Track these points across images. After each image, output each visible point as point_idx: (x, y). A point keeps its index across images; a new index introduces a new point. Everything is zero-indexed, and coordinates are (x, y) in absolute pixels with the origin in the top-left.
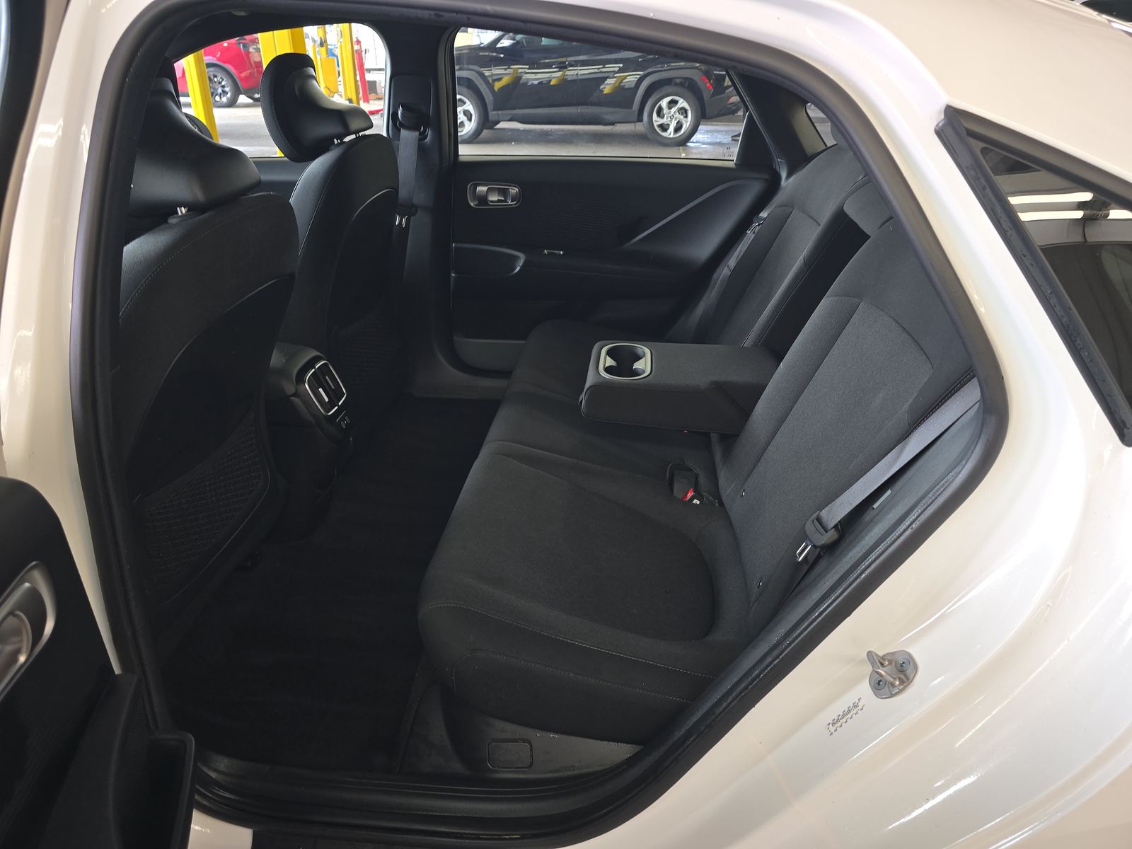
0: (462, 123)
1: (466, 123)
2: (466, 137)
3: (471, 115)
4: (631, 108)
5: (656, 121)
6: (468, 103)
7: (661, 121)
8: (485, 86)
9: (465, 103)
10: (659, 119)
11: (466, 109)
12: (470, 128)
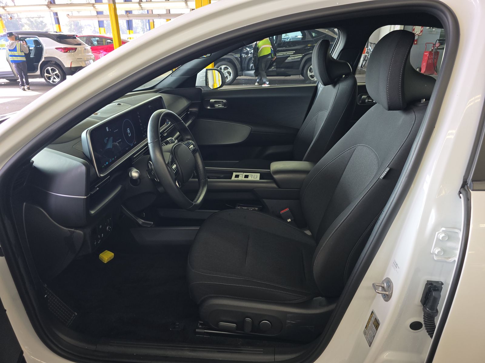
0: (227, 77)
1: (229, 77)
2: (228, 83)
3: (230, 73)
4: (299, 69)
5: (309, 74)
6: (229, 68)
7: (311, 74)
8: (237, 61)
9: (228, 69)
10: (310, 73)
11: (229, 71)
12: (230, 78)
